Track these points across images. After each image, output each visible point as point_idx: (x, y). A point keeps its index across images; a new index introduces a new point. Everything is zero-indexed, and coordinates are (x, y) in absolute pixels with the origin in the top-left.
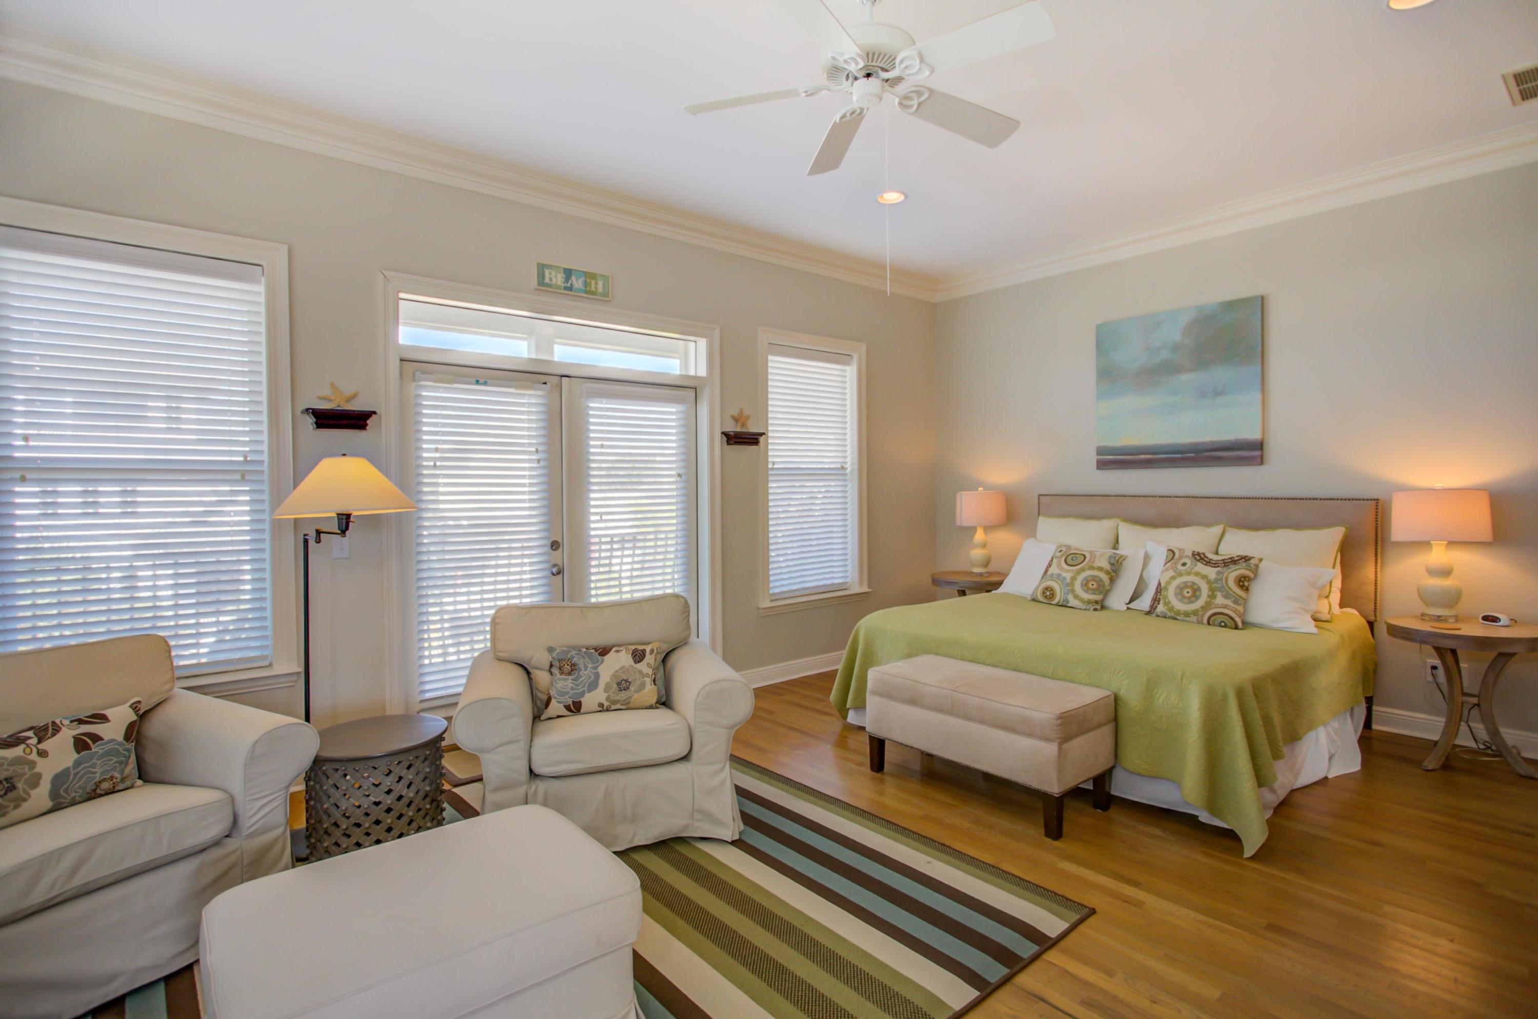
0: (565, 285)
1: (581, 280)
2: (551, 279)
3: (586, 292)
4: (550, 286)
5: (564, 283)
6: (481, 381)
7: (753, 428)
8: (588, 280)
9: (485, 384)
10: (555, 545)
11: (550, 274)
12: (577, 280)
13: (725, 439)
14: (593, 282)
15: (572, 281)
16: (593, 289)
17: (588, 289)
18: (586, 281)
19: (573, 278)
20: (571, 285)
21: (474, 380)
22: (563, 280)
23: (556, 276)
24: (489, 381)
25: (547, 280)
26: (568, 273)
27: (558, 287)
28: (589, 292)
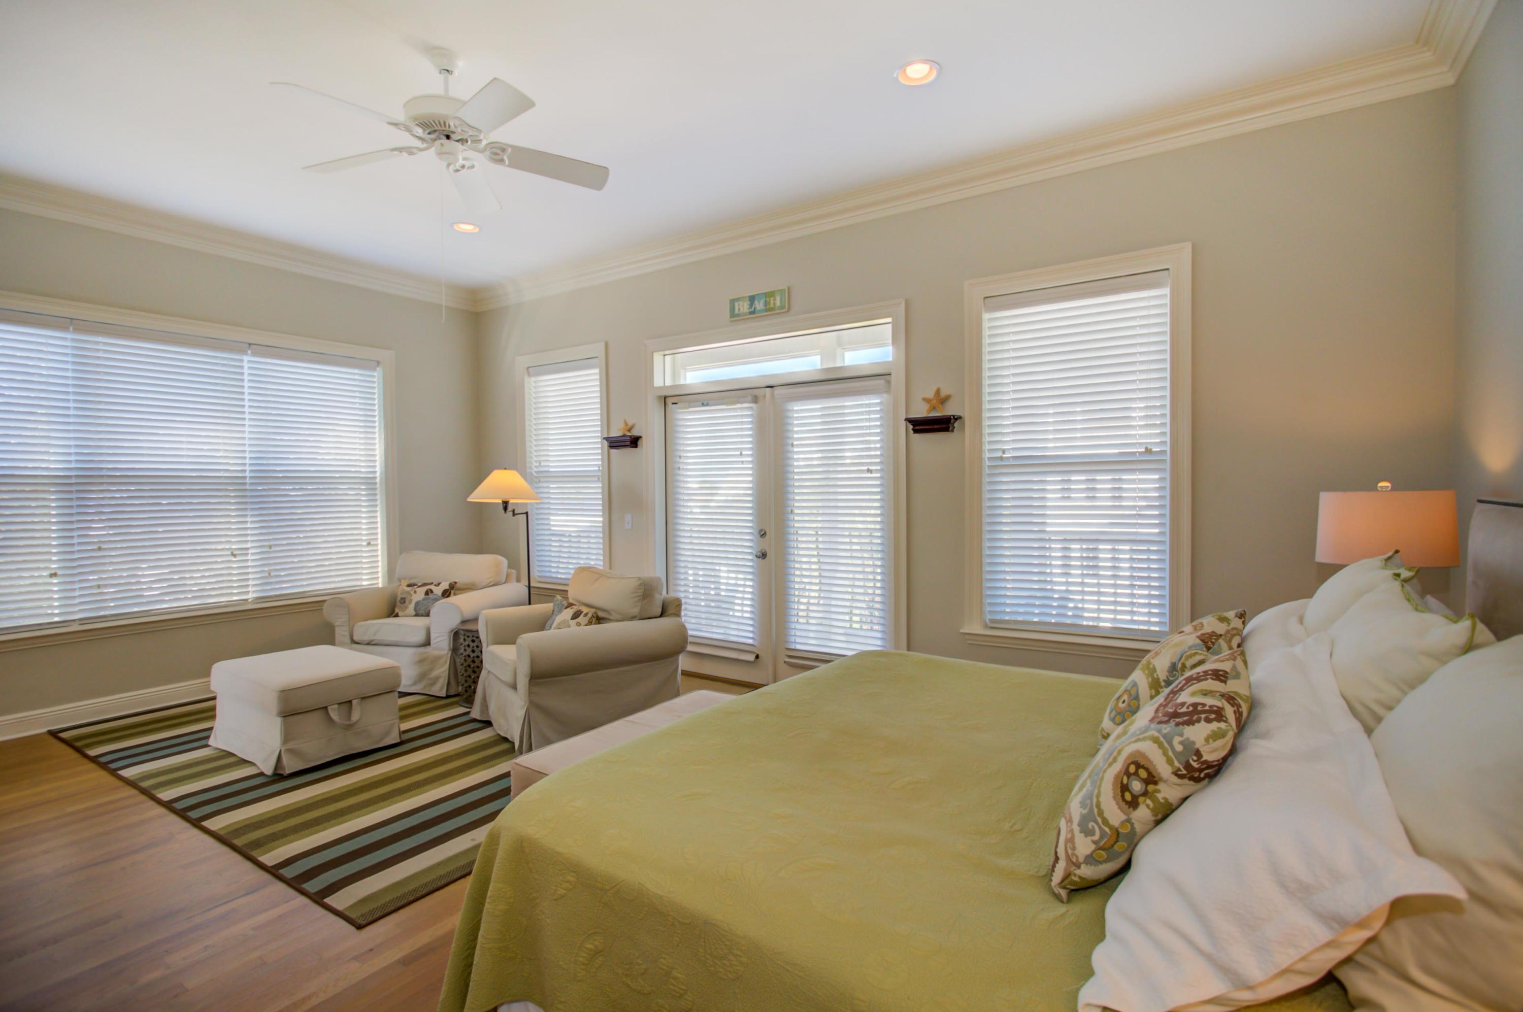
0: (750, 310)
1: (762, 302)
2: (739, 310)
3: (767, 310)
4: (738, 315)
5: (749, 309)
6: (705, 403)
7: (949, 410)
8: (768, 299)
9: (707, 405)
10: (763, 534)
11: (739, 305)
12: (759, 303)
13: (911, 427)
14: (772, 299)
15: (755, 305)
16: (772, 305)
17: (768, 307)
18: (766, 301)
19: (756, 302)
20: (755, 309)
21: (700, 403)
22: (748, 307)
23: (743, 306)
24: (710, 403)
25: (737, 312)
26: (752, 299)
27: (745, 314)
28: (768, 309)
